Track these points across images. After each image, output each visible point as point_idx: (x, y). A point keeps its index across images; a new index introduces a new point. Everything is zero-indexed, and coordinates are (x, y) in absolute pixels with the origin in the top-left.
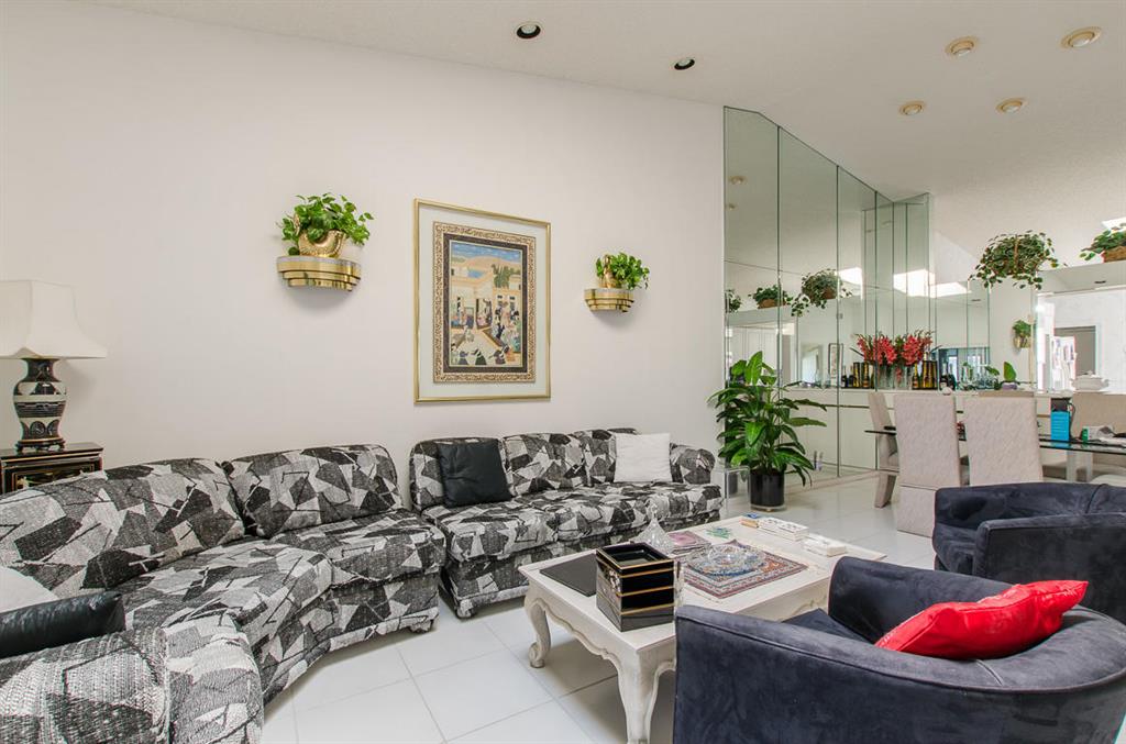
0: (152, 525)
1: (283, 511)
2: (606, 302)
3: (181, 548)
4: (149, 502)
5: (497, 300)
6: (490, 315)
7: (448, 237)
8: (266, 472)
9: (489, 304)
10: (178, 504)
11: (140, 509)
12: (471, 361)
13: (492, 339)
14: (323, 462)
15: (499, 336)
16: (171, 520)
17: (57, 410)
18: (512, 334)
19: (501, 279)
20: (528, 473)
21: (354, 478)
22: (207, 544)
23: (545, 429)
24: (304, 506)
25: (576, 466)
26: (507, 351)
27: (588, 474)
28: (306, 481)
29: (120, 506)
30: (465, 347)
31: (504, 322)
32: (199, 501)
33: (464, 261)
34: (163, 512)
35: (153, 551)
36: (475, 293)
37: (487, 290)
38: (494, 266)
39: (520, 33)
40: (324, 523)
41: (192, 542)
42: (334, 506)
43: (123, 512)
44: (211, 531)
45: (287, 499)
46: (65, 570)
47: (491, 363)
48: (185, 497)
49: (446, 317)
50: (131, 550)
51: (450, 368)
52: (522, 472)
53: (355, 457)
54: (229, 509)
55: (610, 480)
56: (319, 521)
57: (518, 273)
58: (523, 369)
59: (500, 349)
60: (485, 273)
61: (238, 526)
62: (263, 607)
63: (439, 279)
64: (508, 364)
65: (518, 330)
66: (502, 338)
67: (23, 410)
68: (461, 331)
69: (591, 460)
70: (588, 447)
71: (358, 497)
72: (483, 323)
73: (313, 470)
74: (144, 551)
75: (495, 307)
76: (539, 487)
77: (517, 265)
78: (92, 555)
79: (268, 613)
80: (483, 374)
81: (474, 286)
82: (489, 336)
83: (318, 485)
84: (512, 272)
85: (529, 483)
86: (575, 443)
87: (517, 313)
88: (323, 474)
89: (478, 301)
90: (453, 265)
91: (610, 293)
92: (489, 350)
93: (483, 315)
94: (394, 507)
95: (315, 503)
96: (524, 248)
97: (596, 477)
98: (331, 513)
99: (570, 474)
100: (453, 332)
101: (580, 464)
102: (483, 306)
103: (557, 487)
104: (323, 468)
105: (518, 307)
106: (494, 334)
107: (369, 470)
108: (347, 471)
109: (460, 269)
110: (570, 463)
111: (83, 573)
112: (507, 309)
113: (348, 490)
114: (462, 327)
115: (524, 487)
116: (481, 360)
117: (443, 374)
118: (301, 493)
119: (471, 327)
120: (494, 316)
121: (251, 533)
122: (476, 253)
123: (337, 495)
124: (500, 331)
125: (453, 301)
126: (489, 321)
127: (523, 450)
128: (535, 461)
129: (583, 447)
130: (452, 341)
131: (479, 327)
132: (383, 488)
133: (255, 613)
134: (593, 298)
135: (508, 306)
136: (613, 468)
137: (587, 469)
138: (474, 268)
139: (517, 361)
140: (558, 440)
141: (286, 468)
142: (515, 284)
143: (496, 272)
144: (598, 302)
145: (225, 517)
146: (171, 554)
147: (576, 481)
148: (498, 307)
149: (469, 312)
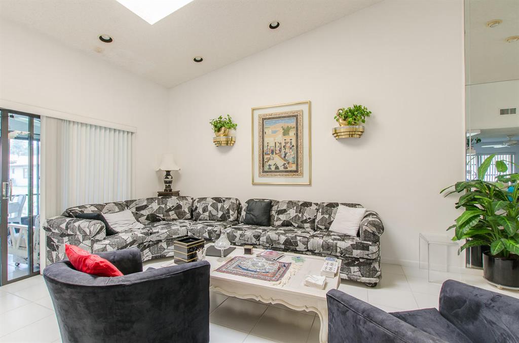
0: (164, 210)
1: (199, 214)
2: (343, 134)
3: (172, 217)
4: (166, 205)
5: (284, 141)
6: (281, 148)
7: (263, 119)
8: (199, 202)
9: (280, 143)
10: (173, 207)
11: (163, 206)
12: (273, 168)
13: (282, 159)
14: (214, 201)
15: (285, 157)
16: (170, 210)
17: (170, 182)
18: (291, 155)
19: (286, 132)
20: (283, 217)
21: (221, 208)
22: (180, 218)
23: (303, 199)
24: (205, 214)
25: (309, 218)
26: (288, 163)
27: (316, 223)
28: (207, 206)
29: (159, 204)
30: (271, 162)
31: (287, 150)
32: (179, 207)
33: (269, 127)
34: (168, 208)
35: (163, 216)
36: (275, 140)
37: (280, 138)
38: (282, 127)
39: (271, 27)
40: (209, 220)
41: (175, 216)
42: (213, 215)
43: (159, 206)
44: (181, 215)
45: (201, 211)
46: (142, 215)
47: (281, 168)
48: (175, 205)
49: (263, 151)
50: (158, 215)
52: (281, 216)
53: (224, 201)
54: (187, 210)
55: (327, 228)
56: (208, 219)
57: (294, 128)
58: (296, 171)
59: (286, 162)
60: (278, 130)
61: (188, 216)
62: (158, 232)
63: (260, 137)
64: (289, 169)
65: (294, 154)
66: (286, 158)
67: (166, 182)
68: (269, 156)
69: (320, 216)
70: (320, 211)
71: (220, 214)
72: (278, 152)
73: (210, 204)
74: (161, 216)
75: (283, 144)
76: (287, 224)
77: (294, 125)
78: (148, 214)
79: (159, 234)
80: (278, 174)
81: (275, 137)
82: (281, 157)
83: (210, 208)
84: (291, 128)
85: (282, 222)
86: (314, 207)
87: (293, 146)
88: (213, 206)
89: (275, 143)
90: (265, 130)
91: (344, 128)
92: (280, 163)
93: (278, 149)
94: (229, 220)
95: (207, 214)
96: (296, 116)
97: (319, 226)
98: (212, 218)
99: (305, 221)
100: (266, 157)
101: (312, 217)
102: (278, 145)
103: (296, 225)
104: (213, 203)
105: (294, 143)
106: (283, 156)
107: (226, 206)
108: (220, 205)
109: (268, 131)
110: (306, 216)
111: (146, 217)
112: (289, 145)
113: (218, 211)
114: (269, 154)
115: (279, 223)
116: (277, 168)
117: (262, 174)
118: (205, 210)
119: (273, 154)
120: (283, 148)
121: (191, 218)
122: (275, 123)
123: (214, 212)
124: (285, 154)
125: (266, 144)
126: (280, 151)
127: (285, 207)
128: (288, 212)
129: (318, 210)
130: (265, 160)
131: (276, 154)
132: (229, 213)
133: (155, 233)
134: (336, 133)
135: (289, 144)
136: (330, 223)
137: (316, 221)
138: (274, 129)
139: (294, 168)
140: (307, 204)
141: (204, 202)
142: (292, 133)
143: (283, 129)
144: (339, 134)
145: (185, 212)
146: (168, 218)
147: (307, 225)
148: (284, 144)
149: (272, 148)
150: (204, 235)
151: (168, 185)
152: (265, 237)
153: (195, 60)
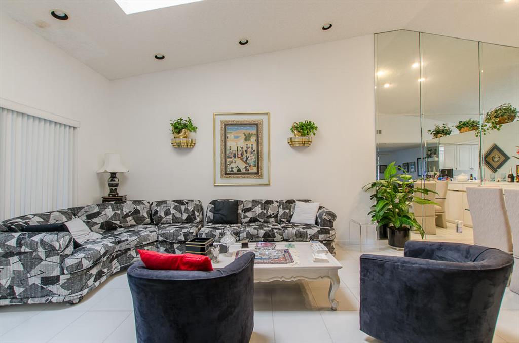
0: (121, 217)
1: (161, 218)
2: (296, 143)
3: (129, 224)
4: (122, 210)
5: (246, 146)
6: (243, 152)
7: (225, 125)
8: (159, 206)
9: (242, 148)
10: (130, 212)
11: (119, 212)
12: (235, 170)
13: (245, 162)
14: (176, 204)
15: (246, 160)
16: (127, 215)
17: (117, 185)
18: (252, 159)
19: (247, 138)
20: (250, 215)
21: (185, 210)
22: (138, 224)
23: (264, 198)
24: (168, 217)
25: (273, 214)
26: (250, 166)
27: (279, 218)
28: (169, 209)
29: (113, 210)
30: (233, 165)
31: (249, 155)
32: (137, 212)
33: (232, 133)
34: (125, 213)
35: (120, 223)
36: (237, 144)
37: (242, 143)
38: (244, 133)
39: (241, 43)
40: (173, 223)
41: (133, 223)
42: (177, 218)
43: (114, 212)
44: (139, 220)
45: (163, 215)
46: (96, 224)
47: (243, 171)
48: (132, 210)
49: (225, 154)
50: (113, 222)
51: (227, 174)
52: (248, 214)
53: (187, 203)
54: (146, 215)
55: (289, 221)
56: (172, 222)
57: (255, 135)
58: (257, 173)
59: (247, 165)
60: (240, 136)
61: (148, 220)
62: (127, 240)
63: (222, 141)
64: (250, 171)
65: (255, 158)
66: (248, 161)
67: (110, 186)
68: (231, 159)
69: (281, 212)
70: (281, 207)
71: (185, 216)
72: (240, 156)
73: (173, 206)
74: (118, 223)
75: (245, 149)
76: (253, 220)
77: (255, 132)
78: (103, 221)
79: (128, 242)
80: (240, 176)
81: (236, 142)
83: (173, 211)
84: (252, 135)
85: (249, 219)
86: (276, 204)
87: (254, 151)
88: (175, 208)
89: (238, 148)
90: (227, 136)
91: (298, 139)
92: (242, 166)
93: (240, 153)
94: (196, 221)
95: (170, 217)
96: (257, 125)
97: (282, 220)
98: (176, 221)
99: (270, 217)
100: (228, 160)
101: (276, 213)
102: (240, 149)
103: (262, 221)
104: (176, 206)
105: (255, 148)
106: (245, 160)
107: (191, 208)
108: (183, 208)
109: (230, 136)
110: (270, 212)
111: (100, 225)
112: (250, 150)
113: (182, 214)
114: (231, 158)
115: (247, 220)
116: (239, 170)
117: (224, 175)
118: (167, 213)
119: (235, 157)
120: (244, 152)
121: (152, 223)
122: (237, 129)
123: (178, 215)
124: (247, 158)
125: (228, 148)
126: (242, 155)
127: (250, 205)
128: (254, 210)
129: (279, 206)
130: (227, 163)
131: (238, 157)
132: (194, 214)
133: (124, 241)
134: (291, 142)
135: (251, 148)
136: (291, 216)
137: (279, 216)
138: (236, 135)
139: (255, 170)
140: (269, 202)
141: (165, 205)
142: (253, 139)
143: (245, 135)
144: (294, 143)
145: (144, 217)
146: (126, 225)
147: (272, 220)
148: (246, 149)
149: (234, 152)
150: (179, 238)
151: (113, 188)
152: (245, 233)
153: (156, 57)
